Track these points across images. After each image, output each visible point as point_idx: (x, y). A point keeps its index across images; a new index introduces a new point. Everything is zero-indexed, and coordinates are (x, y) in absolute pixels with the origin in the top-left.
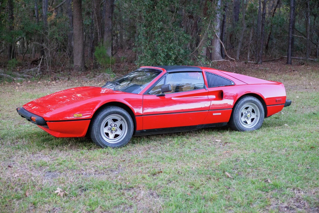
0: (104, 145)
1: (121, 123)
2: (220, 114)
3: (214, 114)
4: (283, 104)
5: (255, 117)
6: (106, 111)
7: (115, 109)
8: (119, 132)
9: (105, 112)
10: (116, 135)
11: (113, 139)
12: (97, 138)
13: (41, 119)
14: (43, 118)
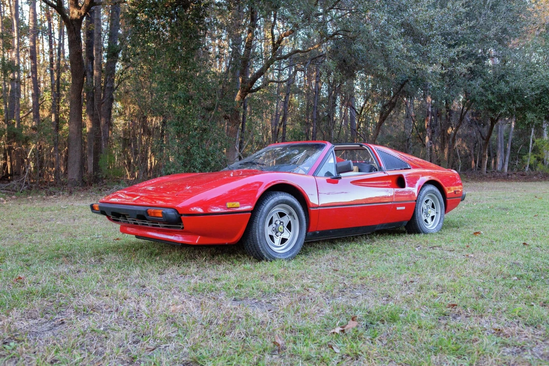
0: (270, 256)
1: (290, 219)
2: (404, 208)
3: (398, 208)
4: (460, 197)
5: (435, 215)
6: (273, 198)
7: (284, 196)
8: (286, 235)
9: (271, 200)
10: (282, 238)
11: (280, 245)
12: (260, 243)
13: (173, 212)
14: (176, 210)
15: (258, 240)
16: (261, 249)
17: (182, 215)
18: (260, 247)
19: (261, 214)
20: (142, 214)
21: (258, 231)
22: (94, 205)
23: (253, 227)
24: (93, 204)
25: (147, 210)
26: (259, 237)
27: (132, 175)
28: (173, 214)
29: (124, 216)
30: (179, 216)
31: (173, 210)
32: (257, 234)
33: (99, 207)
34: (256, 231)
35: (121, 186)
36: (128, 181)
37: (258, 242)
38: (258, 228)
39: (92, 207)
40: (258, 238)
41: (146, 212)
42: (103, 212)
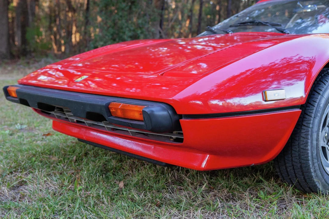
13: (164, 110)
14: (170, 106)
15: (310, 158)
16: (313, 174)
17: (181, 116)
18: (312, 170)
19: (317, 111)
20: (97, 111)
21: (312, 143)
22: (9, 89)
23: (303, 135)
24: (7, 87)
25: (109, 104)
26: (312, 153)
27: (59, 49)
28: (165, 113)
29: (61, 110)
30: (176, 117)
31: (164, 106)
32: (309, 147)
33: (17, 92)
34: (307, 143)
35: (49, 60)
36: (56, 55)
37: (310, 162)
38: (312, 136)
39: (7, 92)
40: (310, 155)
41: (107, 108)
42: (24, 102)
